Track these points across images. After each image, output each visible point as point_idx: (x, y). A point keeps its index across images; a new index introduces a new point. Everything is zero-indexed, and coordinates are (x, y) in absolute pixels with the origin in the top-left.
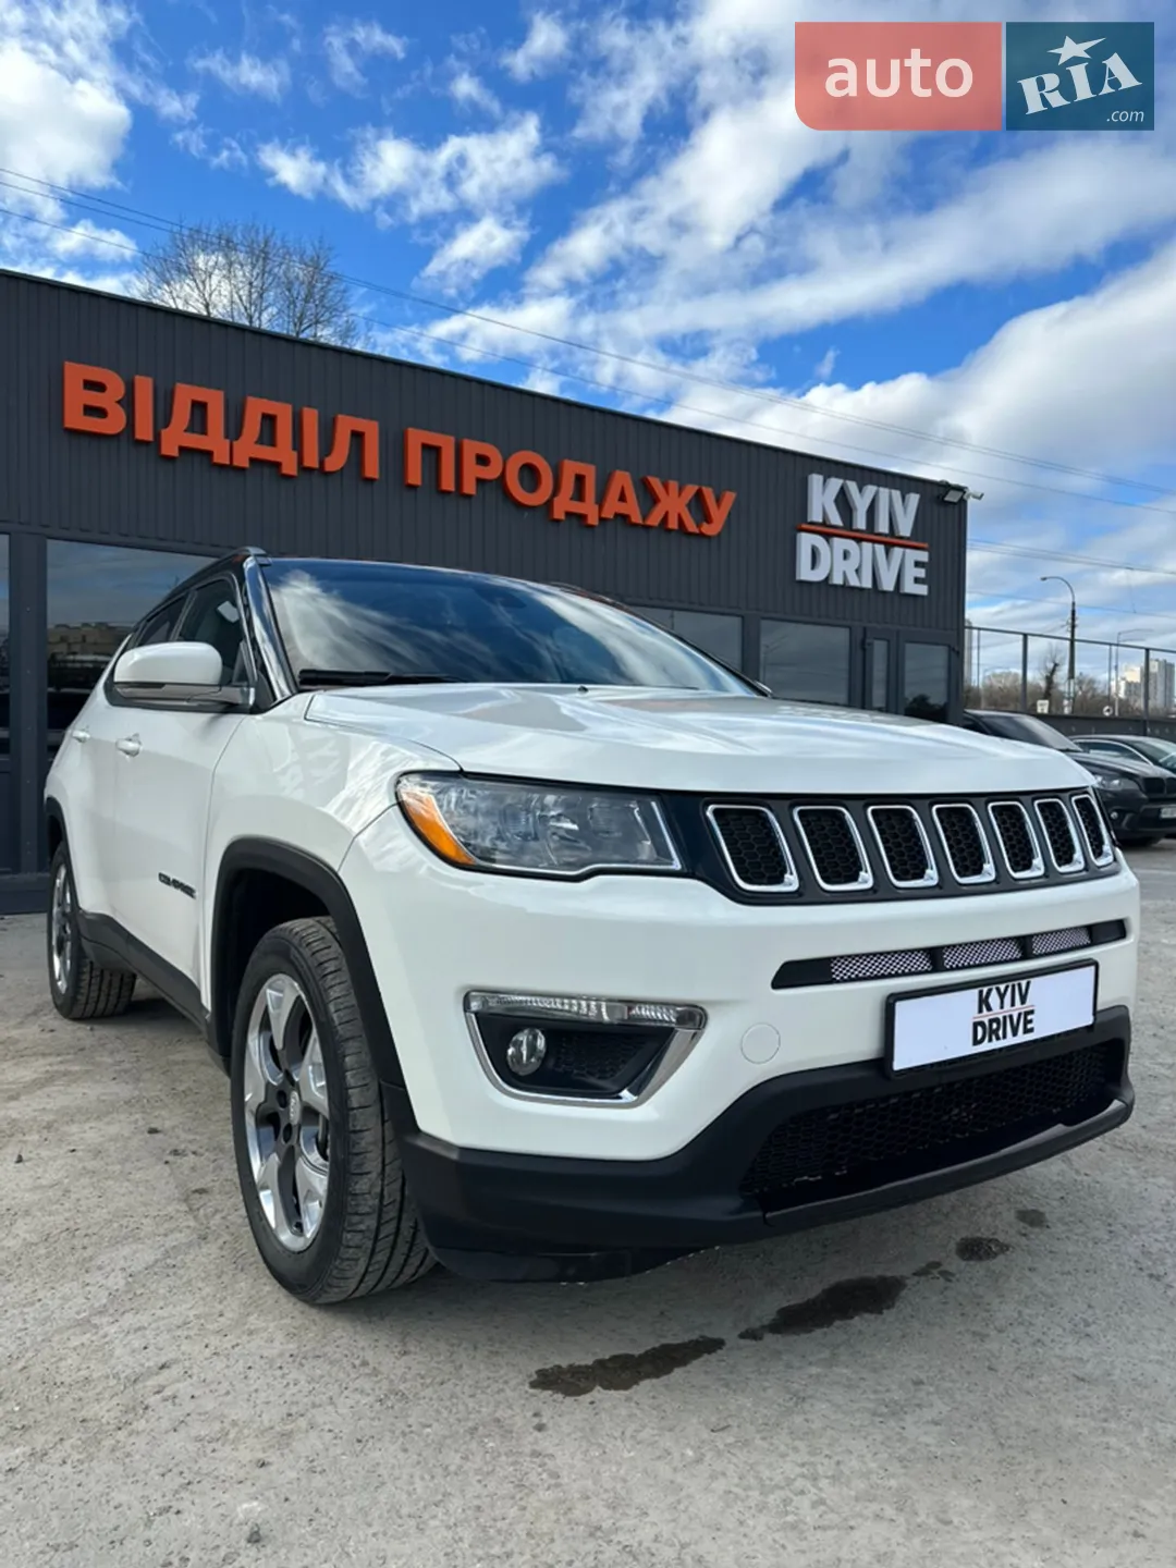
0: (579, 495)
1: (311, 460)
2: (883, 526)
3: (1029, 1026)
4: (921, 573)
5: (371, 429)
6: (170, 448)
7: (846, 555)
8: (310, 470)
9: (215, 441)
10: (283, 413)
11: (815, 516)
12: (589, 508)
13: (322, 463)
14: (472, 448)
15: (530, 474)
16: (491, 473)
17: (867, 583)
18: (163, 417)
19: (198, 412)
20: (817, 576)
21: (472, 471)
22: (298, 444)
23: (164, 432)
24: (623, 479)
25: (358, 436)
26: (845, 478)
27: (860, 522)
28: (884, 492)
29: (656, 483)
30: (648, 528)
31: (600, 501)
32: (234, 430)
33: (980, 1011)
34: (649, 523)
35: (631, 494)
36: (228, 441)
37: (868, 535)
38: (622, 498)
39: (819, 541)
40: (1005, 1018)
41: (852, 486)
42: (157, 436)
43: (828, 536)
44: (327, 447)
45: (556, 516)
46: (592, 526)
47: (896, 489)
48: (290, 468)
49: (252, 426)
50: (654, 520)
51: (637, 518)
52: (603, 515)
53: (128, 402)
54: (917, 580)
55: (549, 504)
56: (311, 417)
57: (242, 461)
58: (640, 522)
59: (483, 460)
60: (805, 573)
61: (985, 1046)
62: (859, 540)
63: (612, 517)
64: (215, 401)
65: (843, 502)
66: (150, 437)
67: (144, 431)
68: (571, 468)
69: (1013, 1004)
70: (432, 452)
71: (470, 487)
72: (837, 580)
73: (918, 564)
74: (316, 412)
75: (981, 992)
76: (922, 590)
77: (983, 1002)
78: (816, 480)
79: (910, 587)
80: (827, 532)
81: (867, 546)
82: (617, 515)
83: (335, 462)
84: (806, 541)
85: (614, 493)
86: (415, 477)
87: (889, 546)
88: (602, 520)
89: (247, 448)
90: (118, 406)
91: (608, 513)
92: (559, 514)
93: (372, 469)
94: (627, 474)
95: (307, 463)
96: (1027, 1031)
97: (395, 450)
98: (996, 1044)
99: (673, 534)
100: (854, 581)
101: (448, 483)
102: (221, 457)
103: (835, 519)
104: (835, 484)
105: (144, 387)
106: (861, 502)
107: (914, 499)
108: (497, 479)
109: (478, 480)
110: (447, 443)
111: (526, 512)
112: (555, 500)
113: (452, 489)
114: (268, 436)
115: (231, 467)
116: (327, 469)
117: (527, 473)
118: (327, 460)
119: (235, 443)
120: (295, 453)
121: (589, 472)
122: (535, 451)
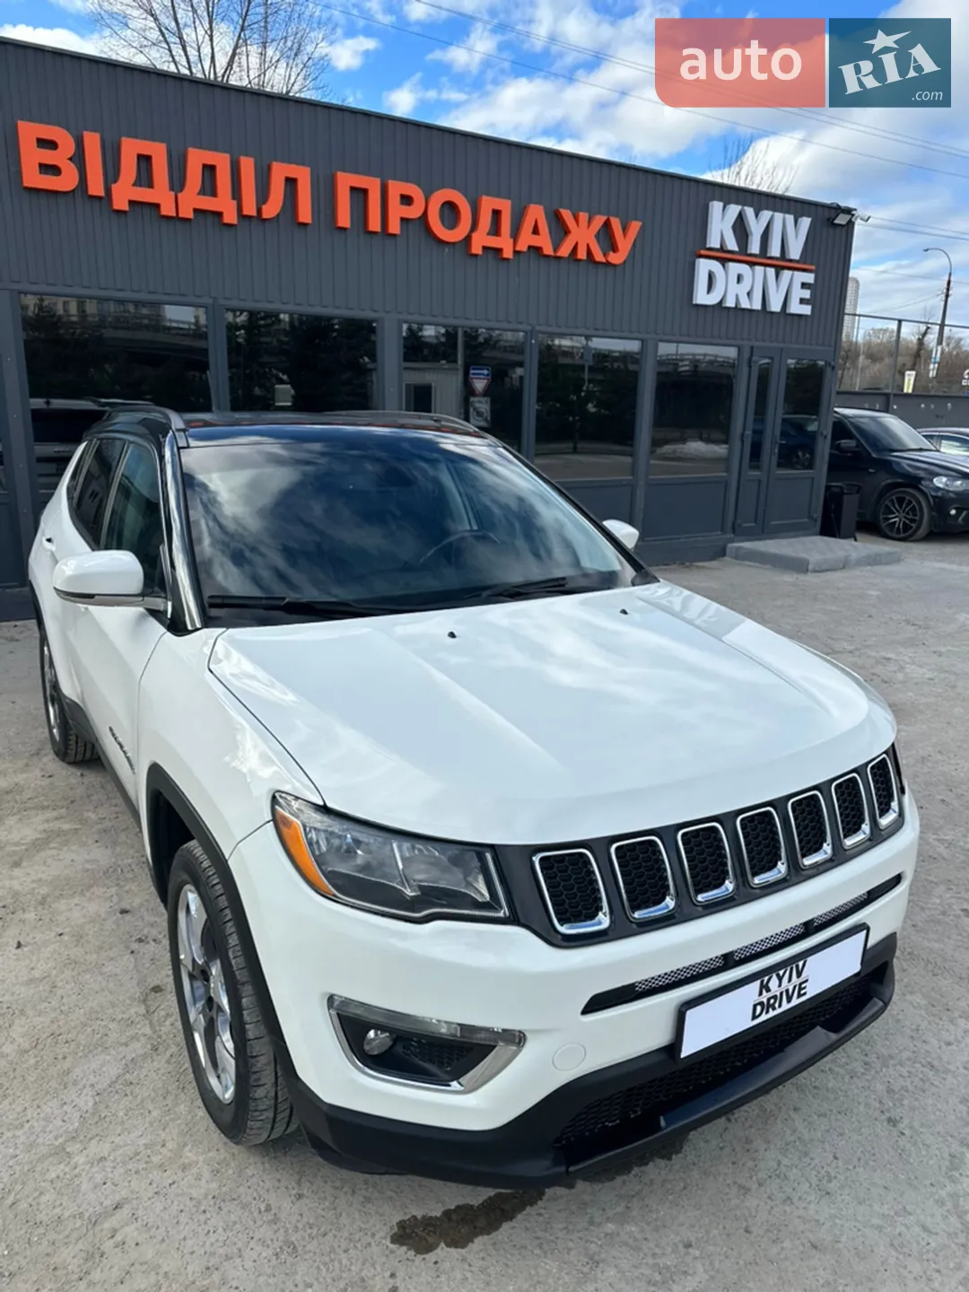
0: (496, 230)
1: (250, 210)
2: (775, 251)
3: (802, 992)
4: (807, 294)
5: (303, 175)
6: (120, 203)
7: (739, 278)
8: (249, 217)
9: (160, 194)
10: (222, 161)
11: (714, 242)
12: (505, 243)
13: (259, 211)
14: (397, 188)
15: (450, 209)
16: (414, 212)
17: (757, 305)
18: (112, 172)
19: (143, 164)
20: (712, 300)
21: (397, 211)
22: (237, 193)
23: (114, 187)
24: (536, 213)
25: (291, 182)
26: (744, 204)
27: (755, 248)
28: (779, 216)
29: (567, 214)
30: (559, 258)
31: (515, 235)
32: (178, 183)
33: (761, 994)
34: (559, 254)
35: (544, 227)
36: (173, 193)
37: (763, 260)
38: (536, 231)
39: (715, 266)
40: (781, 994)
41: (749, 212)
42: (108, 191)
43: (723, 261)
44: (263, 193)
45: (473, 251)
46: (507, 259)
47: (789, 213)
48: (231, 217)
49: (194, 176)
50: (565, 251)
51: (548, 250)
52: (517, 249)
53: (79, 158)
54: (802, 301)
55: (468, 239)
56: (248, 165)
57: (187, 212)
58: (552, 253)
59: (407, 200)
60: (702, 297)
61: (764, 1017)
62: (752, 264)
63: (525, 249)
64: (158, 152)
65: (740, 228)
66: (102, 193)
67: (96, 188)
68: (488, 204)
69: (790, 980)
70: (360, 194)
71: (394, 228)
72: (730, 303)
73: (804, 285)
74: (251, 160)
75: (762, 982)
76: (806, 310)
77: (765, 987)
78: (716, 206)
79: (796, 308)
80: (723, 257)
81: (759, 269)
82: (530, 247)
83: (270, 210)
84: (704, 266)
85: (528, 224)
86: (344, 219)
87: (779, 269)
88: (516, 253)
89: (191, 200)
90: (70, 163)
91: (522, 246)
92: (476, 249)
93: (305, 215)
94: (541, 207)
95: (246, 212)
96: (800, 995)
97: (325, 195)
98: (772, 1013)
99: (581, 263)
100: (745, 304)
101: (375, 224)
102: (168, 209)
103: (732, 245)
104: (734, 210)
105: (92, 141)
106: (756, 227)
107: (806, 222)
108: (420, 218)
109: (403, 219)
110: (373, 184)
111: (447, 250)
112: (474, 235)
113: (378, 229)
114: (210, 188)
115: (177, 219)
116: (264, 216)
117: (446, 207)
118: (264, 208)
119: (180, 195)
120: (235, 202)
121: (505, 206)
122: (454, 188)
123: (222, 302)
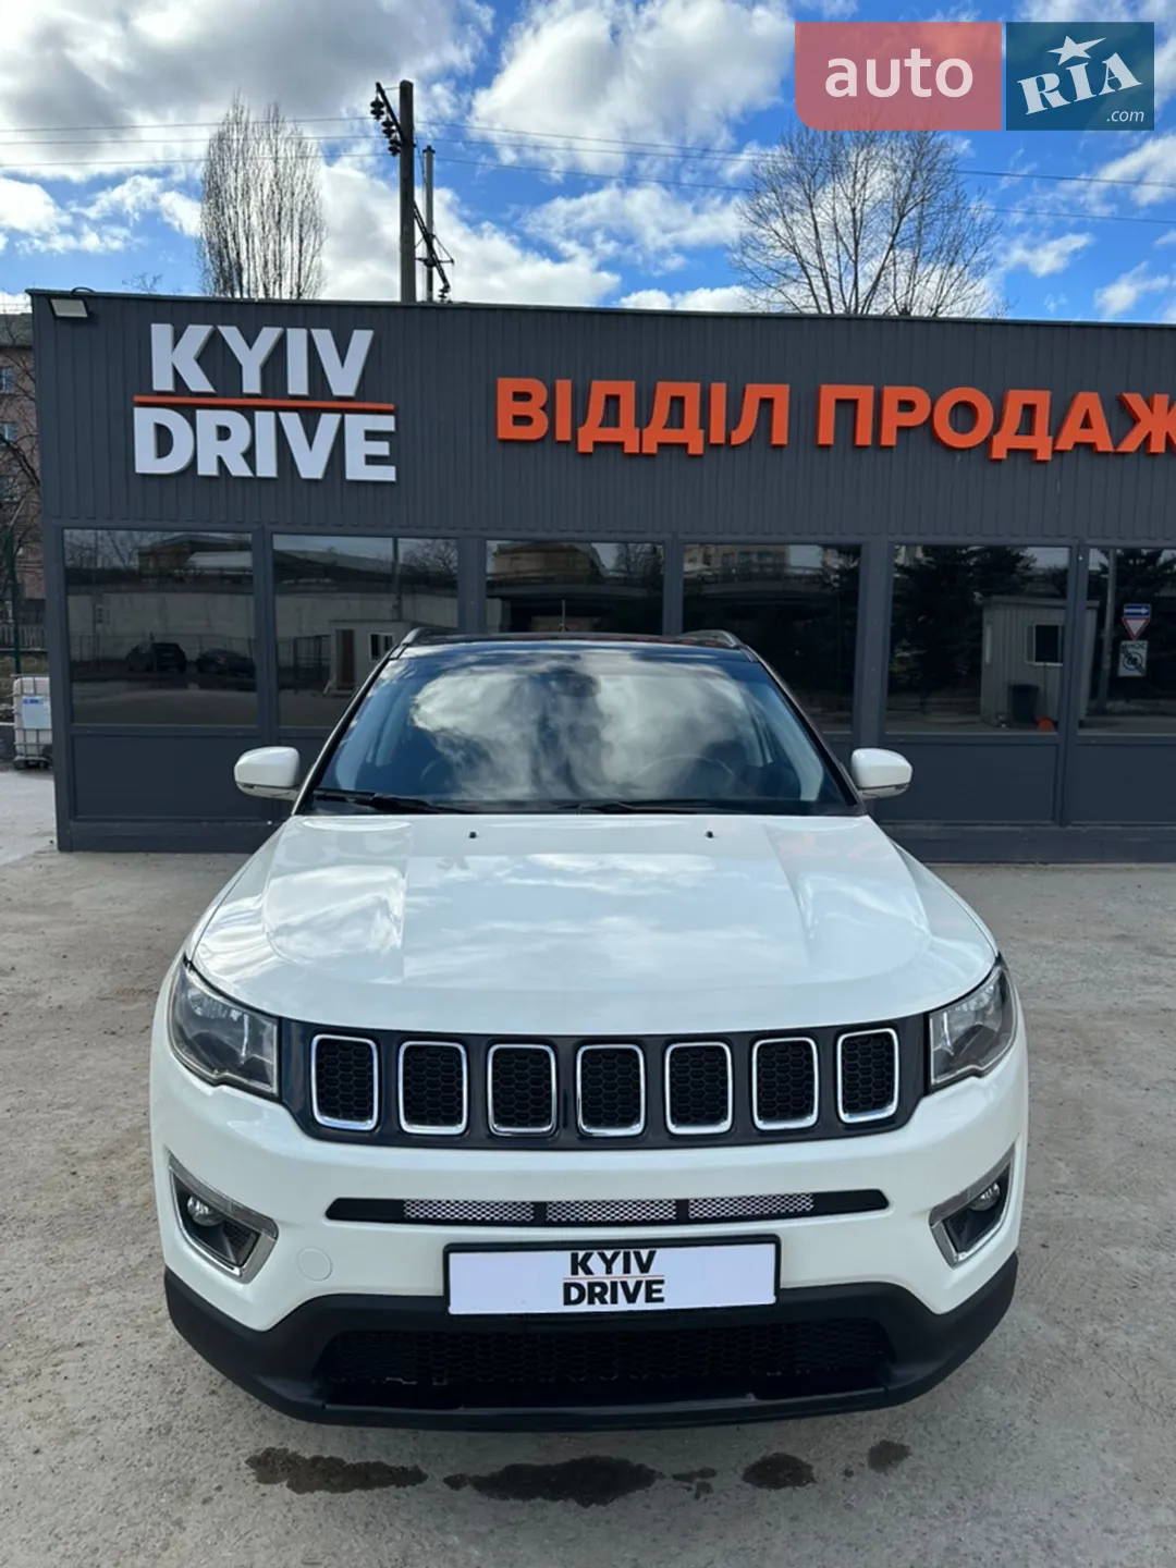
0: (1027, 427)
1: (718, 437)
5: (780, 394)
6: (585, 446)
8: (718, 446)
9: (625, 432)
10: (691, 391)
12: (1042, 445)
13: (728, 438)
14: (893, 395)
15: (965, 414)
16: (915, 418)
18: (579, 417)
19: (611, 406)
21: (893, 419)
22: (705, 423)
23: (580, 430)
24: (1088, 402)
25: (766, 403)
29: (1136, 400)
30: (1122, 454)
31: (1056, 430)
32: (643, 419)
34: (1121, 449)
35: (1099, 419)
36: (638, 430)
38: (1086, 424)
42: (575, 434)
44: (733, 419)
45: (995, 456)
46: (1044, 462)
48: (696, 447)
49: (662, 410)
50: (1131, 445)
51: (1105, 445)
52: (1058, 448)
53: (549, 407)
55: (988, 442)
56: (719, 391)
57: (650, 447)
58: (1111, 449)
59: (907, 406)
63: (1070, 448)
64: (626, 390)
66: (568, 438)
67: (563, 433)
68: (1016, 400)
70: (848, 406)
71: (889, 438)
74: (724, 385)
82: (1077, 445)
83: (740, 435)
85: (1075, 417)
86: (826, 435)
88: (1055, 452)
89: (656, 434)
90: (541, 412)
91: (1065, 444)
92: (999, 452)
93: (780, 436)
94: (1096, 394)
95: (713, 440)
97: (805, 411)
99: (1156, 457)
101: (864, 436)
102: (631, 447)
105: (564, 388)
108: (924, 423)
109: (900, 429)
110: (864, 395)
111: (959, 458)
112: (995, 438)
113: (869, 442)
114: (676, 419)
115: (641, 455)
116: (733, 443)
117: (961, 412)
118: (734, 433)
119: (645, 431)
120: (702, 432)
121: (1042, 399)
122: (973, 387)
123: (681, 536)
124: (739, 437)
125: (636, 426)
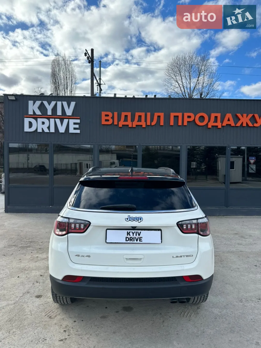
0: (216, 121)
1: (149, 123)
5: (162, 115)
6: (120, 125)
9: (129, 123)
10: (143, 114)
12: (219, 124)
13: (151, 124)
14: (186, 115)
15: (202, 118)
16: (191, 119)
18: (119, 120)
19: (126, 117)
21: (186, 120)
22: (146, 121)
23: (119, 122)
24: (229, 115)
25: (159, 117)
29: (239, 115)
30: (237, 126)
31: (222, 122)
32: (133, 120)
34: (237, 125)
35: (231, 119)
36: (132, 122)
38: (229, 120)
42: (118, 123)
44: (152, 120)
45: (209, 127)
46: (220, 128)
48: (144, 126)
49: (137, 118)
50: (239, 124)
51: (233, 124)
52: (223, 125)
53: (113, 118)
55: (207, 124)
56: (149, 114)
57: (134, 126)
58: (234, 125)
59: (189, 117)
63: (225, 125)
64: (129, 114)
67: (116, 123)
68: (213, 115)
70: (176, 117)
71: (186, 123)
74: (150, 113)
82: (227, 125)
85: (226, 119)
86: (172, 123)
88: (222, 126)
89: (135, 123)
90: (111, 119)
91: (224, 124)
92: (210, 126)
93: (162, 123)
94: (231, 114)
95: (148, 124)
97: (167, 118)
99: (245, 127)
101: (180, 124)
102: (130, 126)
105: (116, 114)
108: (193, 120)
109: (188, 122)
110: (180, 115)
111: (201, 128)
112: (209, 123)
113: (181, 125)
114: (140, 120)
115: (132, 127)
116: (152, 125)
117: (201, 117)
118: (152, 123)
119: (133, 123)
120: (145, 123)
121: (219, 115)
122: (204, 113)
123: (141, 144)
124: (153, 124)
125: (131, 122)
